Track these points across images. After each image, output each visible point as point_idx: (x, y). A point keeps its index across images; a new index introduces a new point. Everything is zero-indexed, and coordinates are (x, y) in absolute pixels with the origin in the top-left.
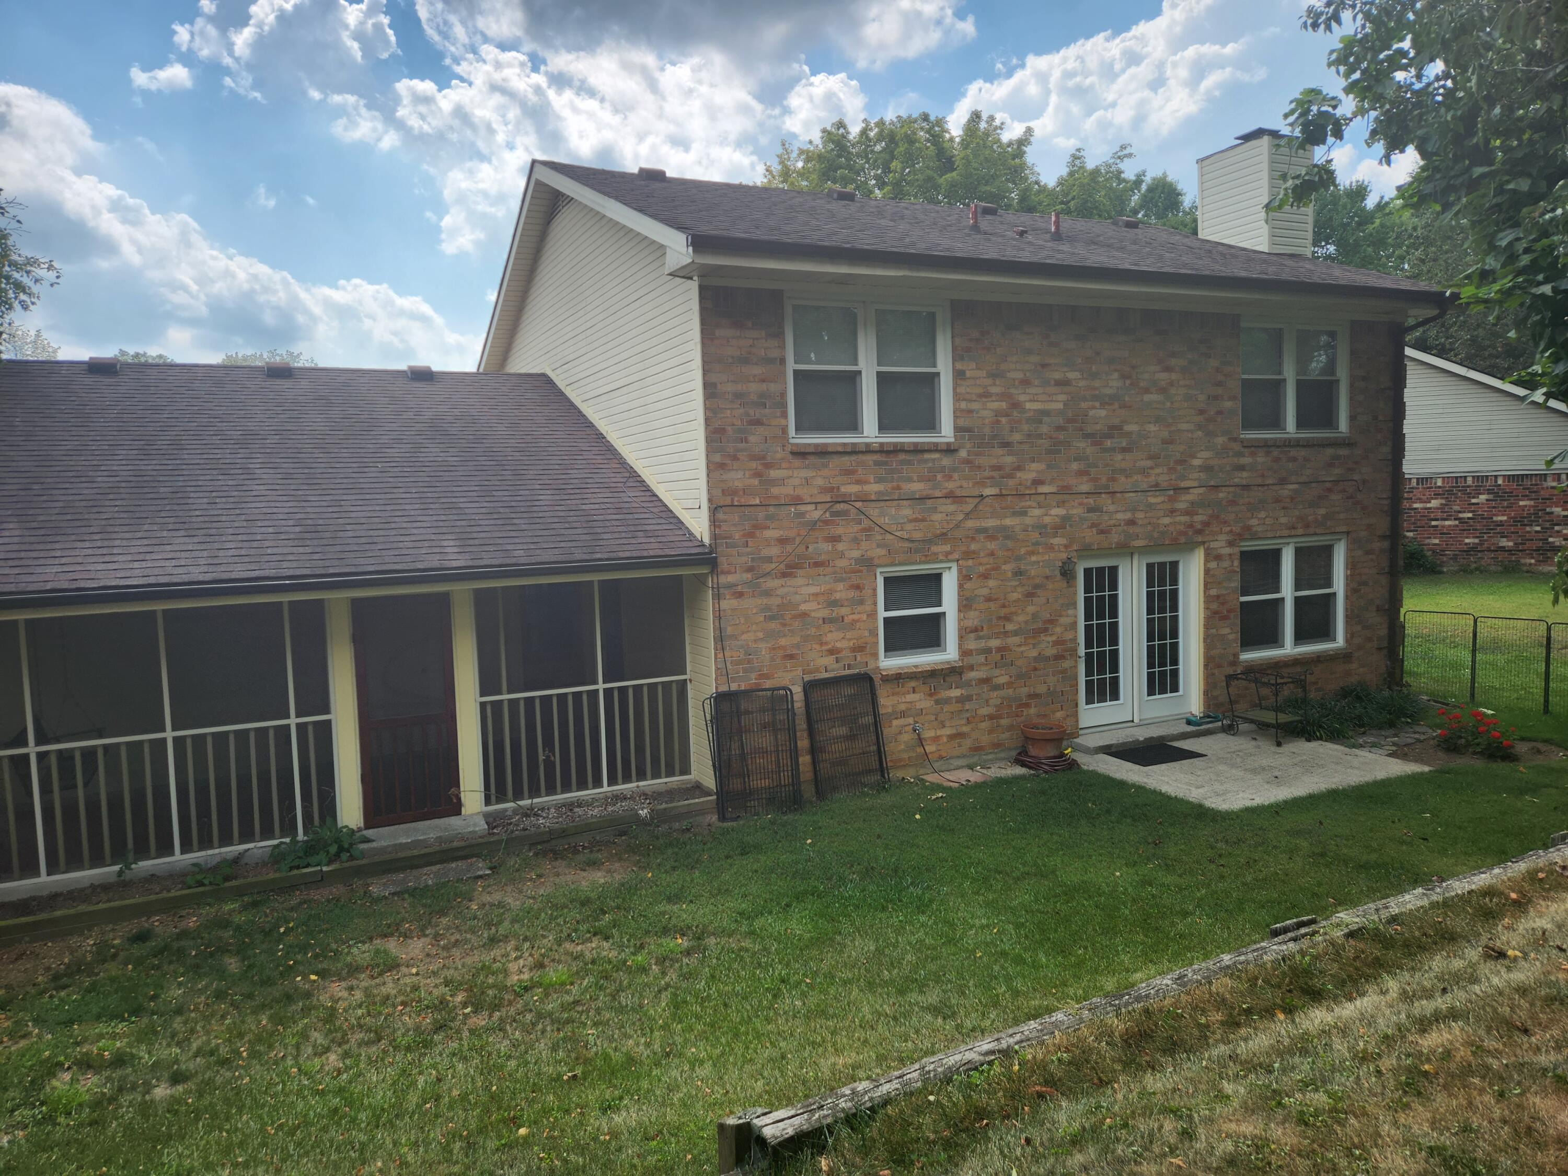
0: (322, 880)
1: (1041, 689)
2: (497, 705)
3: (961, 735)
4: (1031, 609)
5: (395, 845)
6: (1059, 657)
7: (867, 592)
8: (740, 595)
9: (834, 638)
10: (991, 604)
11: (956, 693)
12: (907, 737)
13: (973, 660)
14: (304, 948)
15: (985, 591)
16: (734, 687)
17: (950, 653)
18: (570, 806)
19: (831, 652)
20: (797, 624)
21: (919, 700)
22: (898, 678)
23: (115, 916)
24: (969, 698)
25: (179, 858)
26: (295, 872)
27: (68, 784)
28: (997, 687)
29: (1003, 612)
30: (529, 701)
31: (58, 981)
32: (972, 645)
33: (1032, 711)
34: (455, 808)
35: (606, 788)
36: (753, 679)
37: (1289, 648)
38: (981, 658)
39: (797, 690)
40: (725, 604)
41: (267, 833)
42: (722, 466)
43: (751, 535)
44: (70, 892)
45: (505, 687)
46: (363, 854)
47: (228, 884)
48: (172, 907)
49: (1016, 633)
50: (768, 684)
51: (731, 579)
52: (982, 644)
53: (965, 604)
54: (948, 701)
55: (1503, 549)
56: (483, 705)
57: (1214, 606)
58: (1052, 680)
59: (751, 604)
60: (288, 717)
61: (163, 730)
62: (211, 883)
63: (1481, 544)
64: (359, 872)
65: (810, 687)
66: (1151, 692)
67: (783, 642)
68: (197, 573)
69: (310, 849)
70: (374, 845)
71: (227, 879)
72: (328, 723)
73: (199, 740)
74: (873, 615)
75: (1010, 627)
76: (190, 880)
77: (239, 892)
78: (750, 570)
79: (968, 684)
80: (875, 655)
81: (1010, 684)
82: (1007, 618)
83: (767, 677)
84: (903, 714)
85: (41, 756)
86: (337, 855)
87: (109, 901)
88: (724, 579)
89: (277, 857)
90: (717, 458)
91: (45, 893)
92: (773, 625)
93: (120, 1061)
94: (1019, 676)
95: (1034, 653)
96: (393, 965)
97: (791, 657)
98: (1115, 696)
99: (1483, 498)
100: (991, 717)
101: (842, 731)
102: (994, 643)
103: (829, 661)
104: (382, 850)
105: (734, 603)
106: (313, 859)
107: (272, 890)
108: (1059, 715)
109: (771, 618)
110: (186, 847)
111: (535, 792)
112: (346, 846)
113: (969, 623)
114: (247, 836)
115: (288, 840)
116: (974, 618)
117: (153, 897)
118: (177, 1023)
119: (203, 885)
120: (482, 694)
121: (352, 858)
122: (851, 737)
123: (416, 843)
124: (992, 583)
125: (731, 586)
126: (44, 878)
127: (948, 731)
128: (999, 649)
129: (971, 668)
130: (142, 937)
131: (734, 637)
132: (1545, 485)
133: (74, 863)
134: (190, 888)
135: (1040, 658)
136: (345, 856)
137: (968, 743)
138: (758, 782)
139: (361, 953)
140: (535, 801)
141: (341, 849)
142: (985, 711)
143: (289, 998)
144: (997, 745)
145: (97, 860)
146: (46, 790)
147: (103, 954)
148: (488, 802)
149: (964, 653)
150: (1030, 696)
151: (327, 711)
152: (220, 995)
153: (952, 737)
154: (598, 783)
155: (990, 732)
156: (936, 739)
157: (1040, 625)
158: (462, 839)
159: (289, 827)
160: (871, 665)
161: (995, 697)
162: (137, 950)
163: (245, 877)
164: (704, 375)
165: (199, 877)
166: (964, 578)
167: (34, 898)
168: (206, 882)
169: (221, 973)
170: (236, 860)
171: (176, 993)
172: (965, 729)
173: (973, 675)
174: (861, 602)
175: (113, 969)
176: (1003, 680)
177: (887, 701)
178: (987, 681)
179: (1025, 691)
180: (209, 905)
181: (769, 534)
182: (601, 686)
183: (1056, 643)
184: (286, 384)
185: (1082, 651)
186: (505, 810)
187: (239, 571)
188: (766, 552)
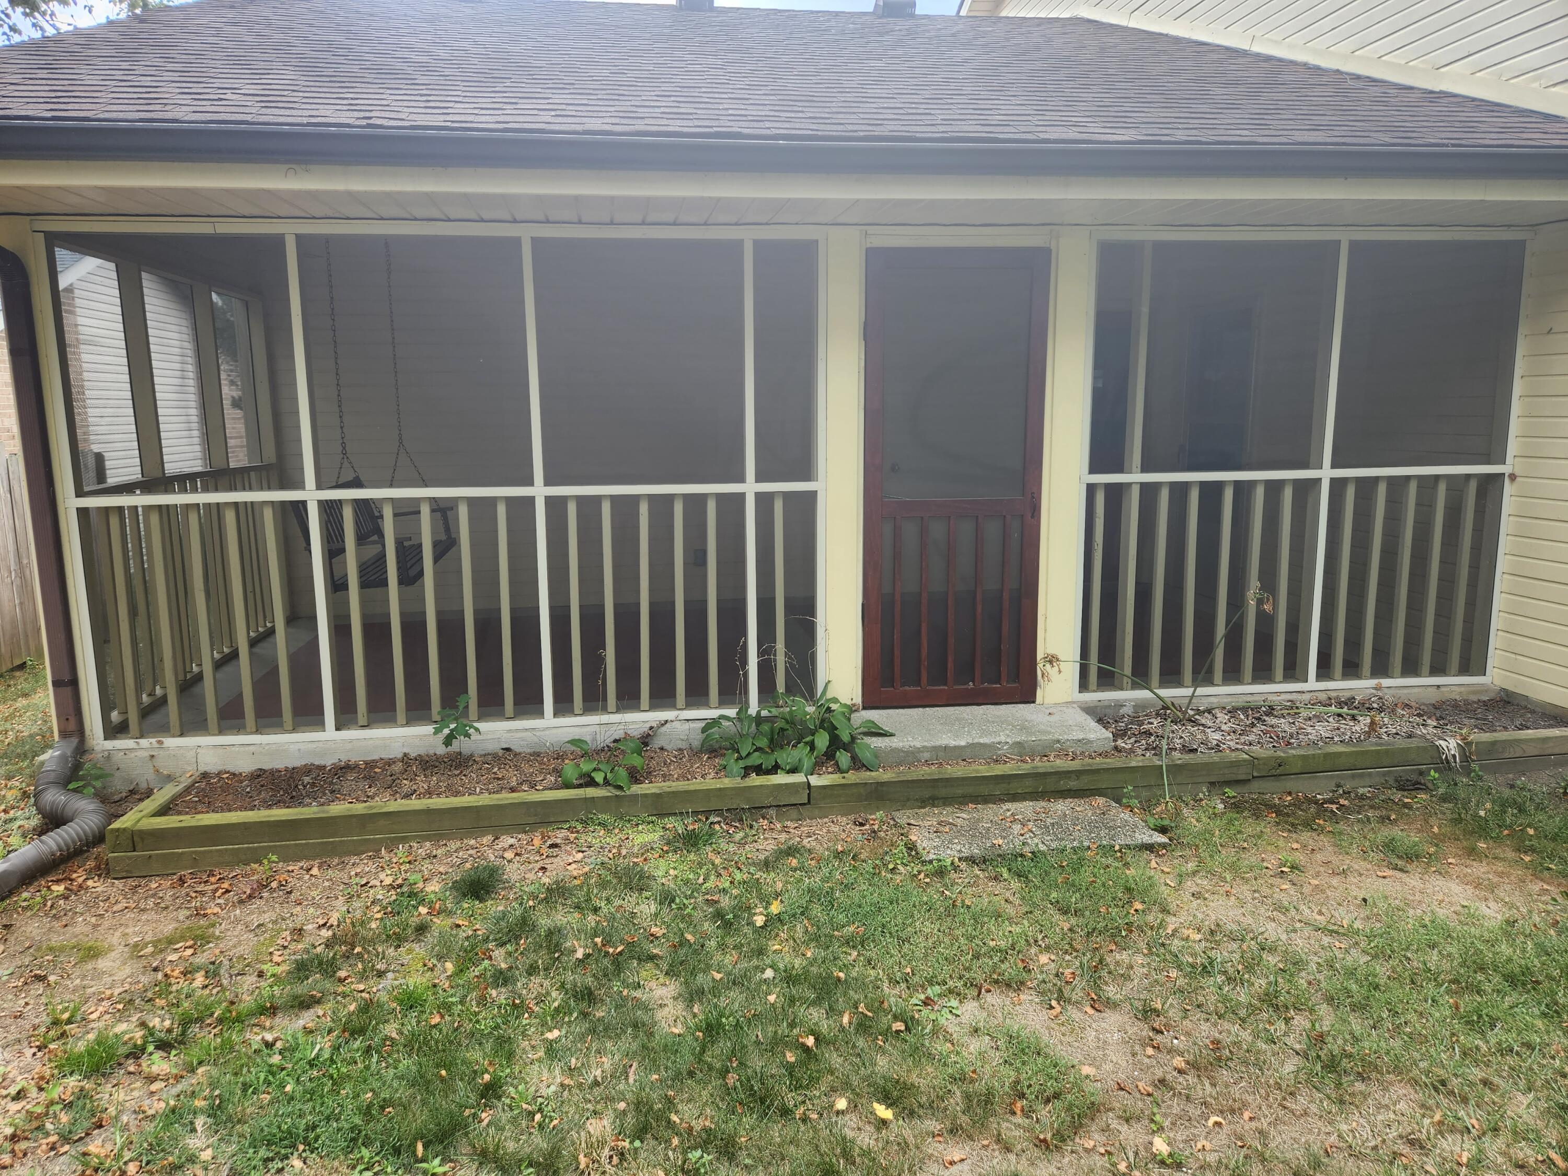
0: (807, 802)
2: (1115, 493)
5: (935, 749)
23: (436, 828)
25: (551, 724)
26: (755, 780)
30: (1180, 491)
35: (1313, 684)
41: (697, 694)
44: (370, 765)
45: (1136, 455)
46: (880, 760)
47: (636, 789)
48: (538, 821)
56: (1091, 489)
60: (741, 479)
61: (529, 481)
62: (607, 782)
64: (880, 796)
69: (777, 734)
70: (894, 742)
71: (635, 776)
72: (812, 496)
73: (589, 506)
76: (570, 771)
77: (659, 809)
86: (830, 755)
87: (429, 793)
89: (717, 744)
91: (329, 761)
104: (910, 757)
106: (787, 756)
107: (718, 812)
112: (846, 738)
114: (664, 695)
115: (732, 712)
117: (506, 797)
119: (592, 783)
120: (1093, 470)
121: (858, 764)
126: (330, 734)
134: (567, 786)
136: (843, 758)
140: (1201, 691)
141: (836, 743)
145: (417, 711)
148: (1084, 686)
151: (807, 472)
154: (1298, 671)
158: (1063, 753)
159: (734, 687)
163: (665, 778)
165: (586, 767)
167: (308, 770)
168: (599, 777)
170: (645, 742)
180: (602, 824)
182: (1326, 473)
186: (1120, 705)
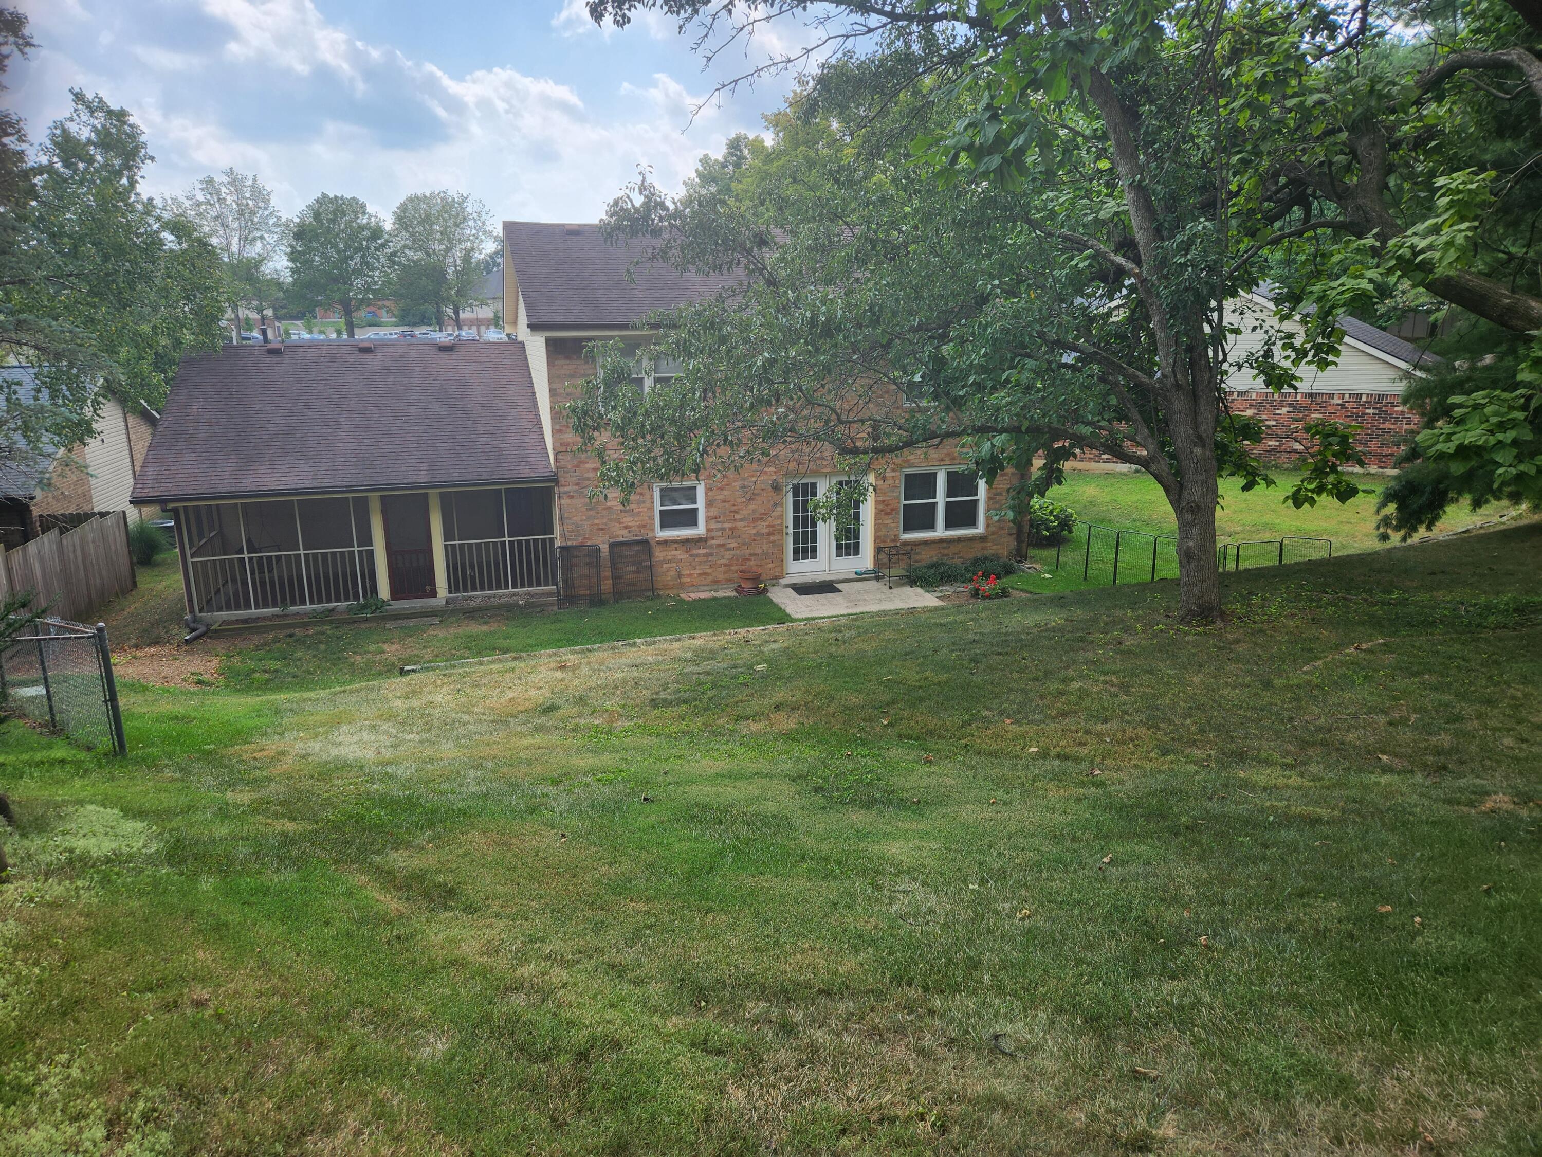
0: (367, 620)
1: (759, 551)
2: (453, 546)
3: (705, 574)
4: (751, 507)
5: (402, 608)
6: (769, 534)
7: (648, 496)
8: (572, 497)
9: (627, 520)
10: (726, 505)
11: (704, 551)
12: (672, 573)
13: (713, 534)
14: (350, 644)
15: (721, 497)
16: (569, 544)
17: (701, 530)
18: (489, 597)
19: (626, 527)
20: (605, 512)
21: (680, 554)
22: (665, 543)
23: (281, 627)
24: (711, 554)
25: (308, 607)
26: (356, 616)
27: (261, 572)
28: (730, 549)
29: (734, 508)
30: (470, 545)
31: (257, 648)
32: (713, 526)
33: (752, 563)
34: (434, 594)
35: (510, 590)
36: (580, 540)
37: (940, 531)
38: (720, 533)
39: (605, 548)
40: (563, 502)
41: (347, 599)
42: (560, 431)
43: (578, 466)
44: (263, 617)
45: (456, 538)
46: (387, 611)
47: (327, 619)
48: (304, 625)
49: (742, 520)
50: (589, 543)
51: (566, 489)
52: (719, 526)
53: (709, 504)
54: (697, 555)
55: (1295, 451)
56: (446, 546)
57: (881, 507)
58: (765, 547)
59: (578, 502)
60: (354, 547)
61: (299, 550)
62: (320, 617)
63: (1279, 446)
64: (384, 618)
65: (612, 546)
66: (838, 555)
67: (596, 521)
68: (307, 484)
69: (364, 607)
70: (393, 607)
71: (327, 616)
72: (372, 551)
73: (315, 556)
74: (651, 508)
75: (737, 517)
76: (312, 616)
77: (331, 622)
78: (577, 484)
79: (711, 547)
80: (653, 530)
81: (738, 548)
82: (736, 512)
83: (588, 539)
84: (670, 561)
85: (250, 559)
86: (376, 610)
87: (278, 621)
88: (562, 489)
89: (349, 609)
90: (558, 427)
91: (253, 616)
92: (591, 513)
93: (276, 671)
94: (744, 544)
95: (754, 531)
96: (384, 652)
97: (602, 529)
98: (814, 556)
99: (1284, 410)
100: (725, 565)
101: (633, 568)
102: (727, 525)
103: (625, 532)
104: (396, 610)
105: (569, 501)
106: (365, 611)
107: (345, 622)
108: (770, 565)
109: (590, 509)
110: (312, 603)
111: (474, 589)
112: (380, 607)
113: (711, 514)
114: (338, 600)
115: (354, 603)
116: (714, 512)
117: (296, 621)
118: (298, 663)
119: (317, 618)
120: (446, 541)
121: (382, 612)
122: (638, 572)
123: (411, 608)
124: (726, 493)
125: (566, 493)
126: (253, 610)
127: (698, 572)
128: (730, 529)
129: (713, 538)
130: (291, 636)
131: (568, 518)
132: (1332, 402)
133: (266, 606)
134: (311, 618)
135: (758, 534)
136: (379, 611)
137: (710, 578)
138: (582, 592)
139: (372, 647)
140: (472, 593)
141: (377, 608)
142: (722, 561)
143: (339, 659)
144: (729, 580)
145: (275, 605)
146: (252, 573)
147: (276, 640)
148: (450, 592)
149: (708, 530)
150: (750, 555)
151: (371, 545)
152: (314, 656)
153: (700, 575)
154: (507, 587)
155: (725, 573)
156: (690, 575)
157: (757, 516)
158: (434, 608)
159: (356, 597)
160: (651, 535)
161: (728, 555)
162: (288, 640)
163: (335, 616)
164: (550, 384)
165: (316, 615)
166: (708, 489)
167: (249, 618)
169: (317, 649)
170: (333, 610)
171: (299, 654)
172: (709, 571)
173: (714, 542)
174: (644, 502)
175: (278, 645)
176: (732, 545)
177: (659, 554)
178: (723, 545)
179: (748, 551)
180: (318, 626)
181: (587, 466)
182: (507, 539)
183: (769, 526)
184: (368, 357)
185: (791, 530)
186: (457, 597)
187: (326, 483)
188: (586, 475)
